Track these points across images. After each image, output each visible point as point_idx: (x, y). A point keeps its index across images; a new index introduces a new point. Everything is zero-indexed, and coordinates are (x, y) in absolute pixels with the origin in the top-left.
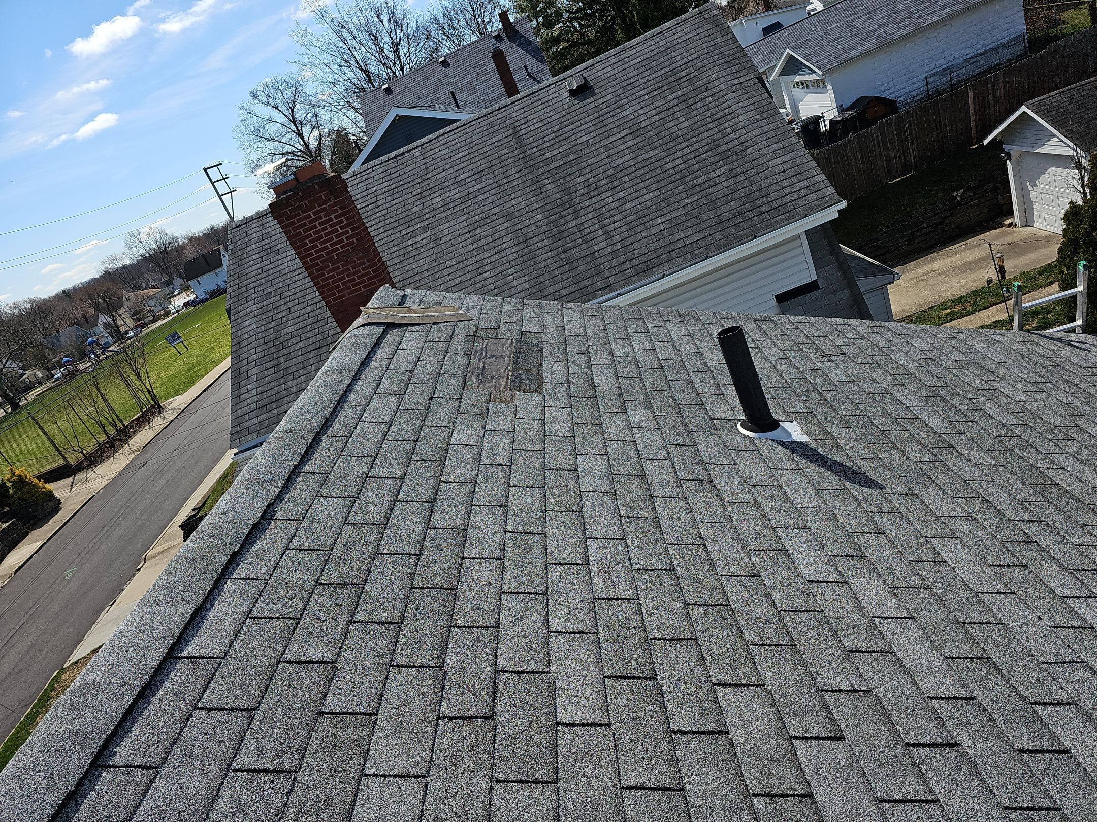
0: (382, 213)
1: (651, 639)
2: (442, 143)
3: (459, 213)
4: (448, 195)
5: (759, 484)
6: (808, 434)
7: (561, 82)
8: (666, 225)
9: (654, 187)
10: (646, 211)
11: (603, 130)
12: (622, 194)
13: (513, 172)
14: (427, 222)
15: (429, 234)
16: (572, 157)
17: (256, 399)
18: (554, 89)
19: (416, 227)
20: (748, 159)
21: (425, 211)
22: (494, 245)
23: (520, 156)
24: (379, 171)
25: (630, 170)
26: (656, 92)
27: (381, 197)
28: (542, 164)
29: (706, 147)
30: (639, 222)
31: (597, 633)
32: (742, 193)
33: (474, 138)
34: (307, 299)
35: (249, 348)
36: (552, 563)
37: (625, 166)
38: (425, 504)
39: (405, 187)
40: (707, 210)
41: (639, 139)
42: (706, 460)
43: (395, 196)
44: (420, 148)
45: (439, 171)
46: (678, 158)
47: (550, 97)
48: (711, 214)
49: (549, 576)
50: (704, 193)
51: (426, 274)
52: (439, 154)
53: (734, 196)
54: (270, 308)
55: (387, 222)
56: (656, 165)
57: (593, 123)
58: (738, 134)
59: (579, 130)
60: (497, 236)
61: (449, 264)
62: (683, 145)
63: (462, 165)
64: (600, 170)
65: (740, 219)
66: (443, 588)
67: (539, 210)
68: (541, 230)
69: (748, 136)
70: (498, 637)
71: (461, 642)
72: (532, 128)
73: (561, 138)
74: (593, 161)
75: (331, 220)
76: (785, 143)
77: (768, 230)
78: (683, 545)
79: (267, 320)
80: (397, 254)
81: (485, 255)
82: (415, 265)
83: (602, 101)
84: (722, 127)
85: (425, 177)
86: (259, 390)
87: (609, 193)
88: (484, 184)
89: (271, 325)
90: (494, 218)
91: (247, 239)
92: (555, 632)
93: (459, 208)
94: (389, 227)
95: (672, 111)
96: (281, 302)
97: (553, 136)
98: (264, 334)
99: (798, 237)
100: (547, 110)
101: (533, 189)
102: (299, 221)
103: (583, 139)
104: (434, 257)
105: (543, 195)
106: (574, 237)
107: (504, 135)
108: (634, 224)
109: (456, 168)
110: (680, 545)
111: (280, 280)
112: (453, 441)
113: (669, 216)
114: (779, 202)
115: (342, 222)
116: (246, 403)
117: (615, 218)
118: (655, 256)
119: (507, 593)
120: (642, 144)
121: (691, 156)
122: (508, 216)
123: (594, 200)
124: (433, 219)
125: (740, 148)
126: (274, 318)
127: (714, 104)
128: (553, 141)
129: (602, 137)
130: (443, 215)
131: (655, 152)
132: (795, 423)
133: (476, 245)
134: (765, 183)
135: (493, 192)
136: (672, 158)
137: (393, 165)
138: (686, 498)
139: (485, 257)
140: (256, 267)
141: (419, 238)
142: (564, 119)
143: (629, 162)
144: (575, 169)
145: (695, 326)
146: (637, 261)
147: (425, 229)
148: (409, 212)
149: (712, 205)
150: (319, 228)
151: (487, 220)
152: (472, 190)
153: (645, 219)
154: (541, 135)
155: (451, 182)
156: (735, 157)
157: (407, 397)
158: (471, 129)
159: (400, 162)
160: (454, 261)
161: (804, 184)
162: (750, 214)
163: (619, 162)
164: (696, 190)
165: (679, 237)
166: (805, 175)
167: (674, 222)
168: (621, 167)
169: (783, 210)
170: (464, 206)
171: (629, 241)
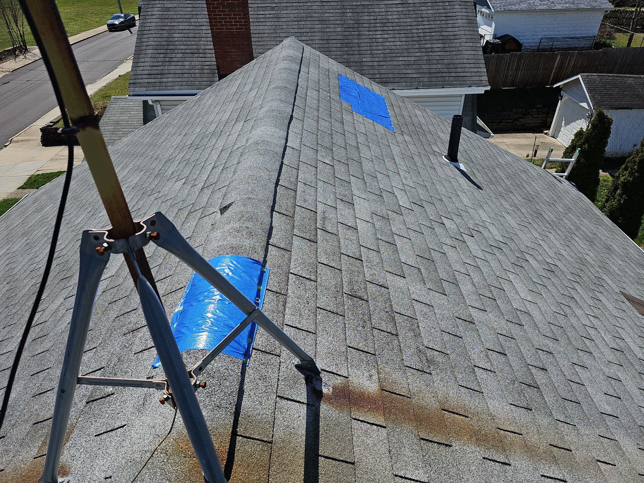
1: (422, 199)
3: (294, 8)
5: (450, 176)
6: (467, 170)
8: (403, 63)
9: (404, 39)
10: (396, 51)
14: (274, 5)
15: (274, 12)
17: (149, 68)
19: (267, 5)
22: (310, 35)
25: (394, 24)
29: (437, 29)
30: (391, 55)
31: (406, 192)
32: (445, 62)
36: (388, 169)
37: (393, 21)
38: (342, 135)
40: (426, 63)
42: (433, 162)
48: (427, 66)
49: (389, 172)
50: (427, 54)
53: (441, 62)
54: (167, 17)
58: (454, 29)
60: (313, 30)
64: (379, 17)
65: (440, 75)
66: (357, 162)
67: (340, 26)
68: (338, 37)
70: (378, 180)
74: (377, 10)
76: (474, 45)
77: (452, 87)
79: (164, 24)
82: (261, 27)
84: (448, 22)
86: (151, 64)
87: (380, 33)
89: (166, 28)
92: (394, 186)
93: (295, 5)
96: (175, 17)
101: (340, 12)
108: (387, 55)
110: (427, 181)
111: (177, 2)
112: (344, 118)
113: (406, 59)
114: (461, 74)
116: (142, 68)
118: (393, 77)
119: (377, 171)
120: (405, 12)
123: (371, 33)
125: (452, 37)
126: (169, 24)
132: (463, 164)
133: (300, 31)
134: (458, 61)
136: (418, 27)
138: (427, 170)
139: (303, 39)
141: (268, 12)
144: (366, 10)
146: (383, 76)
147: (273, 9)
149: (429, 62)
151: (309, 19)
153: (394, 55)
156: (448, 41)
157: (320, 93)
161: (475, 70)
162: (445, 75)
163: (390, 17)
164: (424, 50)
165: (407, 72)
166: (477, 65)
167: (408, 63)
168: (390, 21)
169: (461, 79)
170: (298, 5)
171: (382, 63)
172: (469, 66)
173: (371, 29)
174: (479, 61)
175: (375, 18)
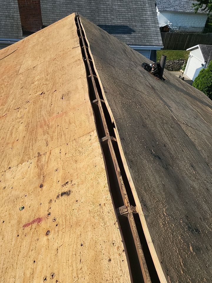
20: (146, 24)
29: (137, 16)
41: (122, 4)
46: (130, 15)
51: (49, 11)
53: (140, 32)
56: (124, 14)
58: (146, 16)
62: (132, 12)
67: (89, 9)
69: (148, 18)
84: (143, 12)
87: (109, 15)
90: (74, 4)
99: (150, 50)
104: (52, 7)
105: (91, 5)
121: (133, 16)
122: (79, 6)
123: (105, 15)
125: (145, 20)
127: (143, 5)
131: (125, 10)
143: (117, 9)
156: (143, 22)
161: (156, 38)
162: (142, 39)
172: (154, 35)
173: (105, 12)
174: (158, 34)
175: (107, 7)
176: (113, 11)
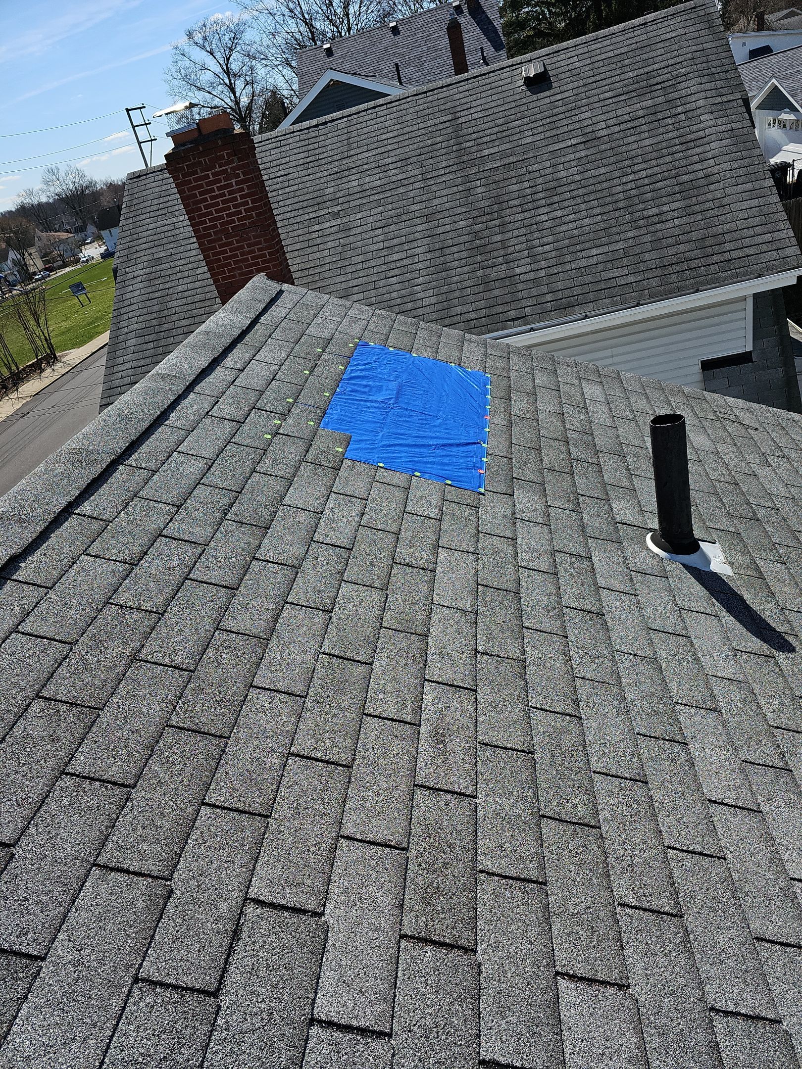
0: (293, 188)
1: (482, 872)
2: (370, 117)
3: (375, 204)
4: (367, 180)
5: (662, 629)
6: (731, 564)
7: (516, 67)
8: (601, 258)
10: (582, 238)
11: (554, 132)
12: (559, 213)
13: (443, 165)
14: (338, 208)
15: (338, 221)
16: (512, 159)
18: (507, 74)
19: (326, 211)
20: (710, 196)
21: (339, 194)
22: (407, 248)
23: (455, 148)
24: (297, 139)
25: (573, 186)
26: (623, 97)
27: (294, 170)
28: (477, 162)
29: (666, 174)
30: (571, 249)
31: (406, 850)
32: (694, 236)
33: (407, 118)
34: (197, 273)
35: (130, 316)
36: (370, 715)
37: (570, 180)
38: (224, 590)
39: (322, 162)
40: (650, 249)
41: (592, 151)
42: (601, 582)
43: (310, 171)
44: (346, 119)
45: (362, 150)
46: (631, 181)
47: (501, 83)
48: (654, 255)
49: (362, 736)
50: (651, 229)
51: (327, 267)
52: (365, 130)
53: (684, 238)
54: (158, 276)
55: (296, 200)
56: (605, 185)
57: (544, 122)
58: (705, 164)
59: (525, 128)
60: (412, 237)
61: (355, 260)
62: (640, 167)
63: (389, 148)
64: (541, 180)
65: (685, 266)
66: (210, 735)
67: (463, 216)
68: (462, 239)
69: (716, 169)
70: (264, 834)
71: (210, 835)
72: (475, 116)
73: (505, 134)
74: (535, 167)
75: (231, 185)
76: (756, 185)
77: (717, 285)
78: (551, 712)
79: (154, 289)
80: (301, 239)
81: (395, 257)
82: (318, 255)
83: (559, 97)
84: (690, 152)
85: (345, 155)
87: (545, 209)
88: (409, 174)
89: (157, 295)
90: (412, 215)
91: (144, 193)
92: (348, 838)
93: (376, 197)
94: (297, 206)
95: (636, 123)
96: (170, 271)
97: (495, 130)
98: (148, 303)
99: (744, 299)
100: (495, 97)
101: (461, 189)
102: (196, 180)
103: (529, 140)
104: (339, 249)
105: (471, 199)
106: (495, 254)
107: (442, 119)
108: (565, 251)
109: (381, 150)
110: (546, 711)
111: (173, 245)
112: (287, 500)
113: (606, 249)
114: (734, 254)
115: (242, 190)
117: (545, 240)
118: (581, 292)
119: (297, 756)
120: (593, 157)
121: (646, 181)
122: (428, 217)
123: (526, 215)
124: (346, 206)
125: (704, 182)
127: (686, 123)
128: (494, 137)
129: (551, 141)
130: (358, 202)
131: (607, 169)
132: (718, 545)
133: (387, 244)
134: (721, 229)
135: (416, 185)
136: (624, 179)
137: (313, 134)
138: (567, 637)
139: (394, 259)
140: (150, 227)
141: (327, 225)
142: (512, 112)
143: (575, 177)
144: (513, 173)
145: (616, 391)
146: (560, 295)
147: (336, 215)
148: (321, 193)
149: (657, 244)
150: (217, 193)
151: (404, 217)
152: (394, 179)
153: (579, 247)
154: (482, 127)
155: (373, 165)
156: (695, 192)
157: (245, 427)
158: (405, 106)
159: (321, 132)
160: (361, 258)
161: (767, 237)
162: (697, 263)
163: (563, 174)
164: (642, 223)
165: (612, 275)
166: (769, 227)
167: (611, 256)
168: (564, 181)
169: (736, 264)
170: (381, 196)
171: (555, 270)
172: (751, 232)
173: (526, 207)
174: (773, 217)
175: (532, 184)
176: (559, 190)
